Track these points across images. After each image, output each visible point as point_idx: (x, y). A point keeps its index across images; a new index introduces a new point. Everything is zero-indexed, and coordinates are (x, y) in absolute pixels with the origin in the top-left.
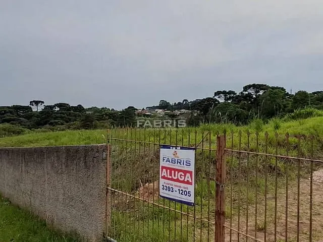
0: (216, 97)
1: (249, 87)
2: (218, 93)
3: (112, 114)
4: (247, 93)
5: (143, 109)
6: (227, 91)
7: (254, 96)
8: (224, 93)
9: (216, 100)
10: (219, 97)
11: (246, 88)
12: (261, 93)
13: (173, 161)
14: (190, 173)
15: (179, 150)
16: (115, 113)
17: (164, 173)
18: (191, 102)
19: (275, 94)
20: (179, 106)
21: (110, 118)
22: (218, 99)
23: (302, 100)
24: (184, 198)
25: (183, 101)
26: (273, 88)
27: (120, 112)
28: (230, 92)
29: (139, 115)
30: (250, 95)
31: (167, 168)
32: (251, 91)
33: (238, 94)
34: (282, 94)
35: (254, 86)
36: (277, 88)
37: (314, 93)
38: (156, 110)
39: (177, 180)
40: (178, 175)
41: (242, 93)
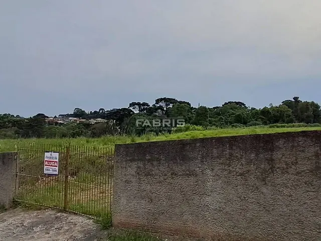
0: (131, 108)
1: (161, 100)
2: (133, 104)
3: (17, 121)
4: (158, 105)
5: (55, 117)
6: (142, 103)
7: (165, 109)
8: (139, 104)
9: (131, 111)
10: (134, 108)
11: (158, 101)
12: (171, 106)
13: (50, 158)
14: (57, 162)
15: (53, 153)
16: (20, 121)
17: (46, 163)
18: (107, 111)
19: (182, 107)
20: (95, 115)
21: (14, 125)
22: (133, 110)
23: (203, 114)
24: (55, 173)
25: (100, 110)
26: (181, 102)
27: (27, 119)
28: (144, 104)
29: (50, 123)
30: (161, 108)
31: (47, 161)
32: (162, 104)
33: (151, 106)
34: (187, 108)
35: (165, 100)
36: (184, 102)
37: (214, 108)
38: (70, 118)
39: (52, 166)
40: (52, 163)
41: (154, 105)
